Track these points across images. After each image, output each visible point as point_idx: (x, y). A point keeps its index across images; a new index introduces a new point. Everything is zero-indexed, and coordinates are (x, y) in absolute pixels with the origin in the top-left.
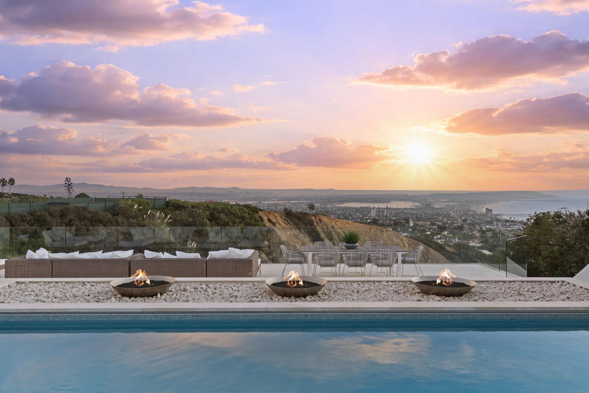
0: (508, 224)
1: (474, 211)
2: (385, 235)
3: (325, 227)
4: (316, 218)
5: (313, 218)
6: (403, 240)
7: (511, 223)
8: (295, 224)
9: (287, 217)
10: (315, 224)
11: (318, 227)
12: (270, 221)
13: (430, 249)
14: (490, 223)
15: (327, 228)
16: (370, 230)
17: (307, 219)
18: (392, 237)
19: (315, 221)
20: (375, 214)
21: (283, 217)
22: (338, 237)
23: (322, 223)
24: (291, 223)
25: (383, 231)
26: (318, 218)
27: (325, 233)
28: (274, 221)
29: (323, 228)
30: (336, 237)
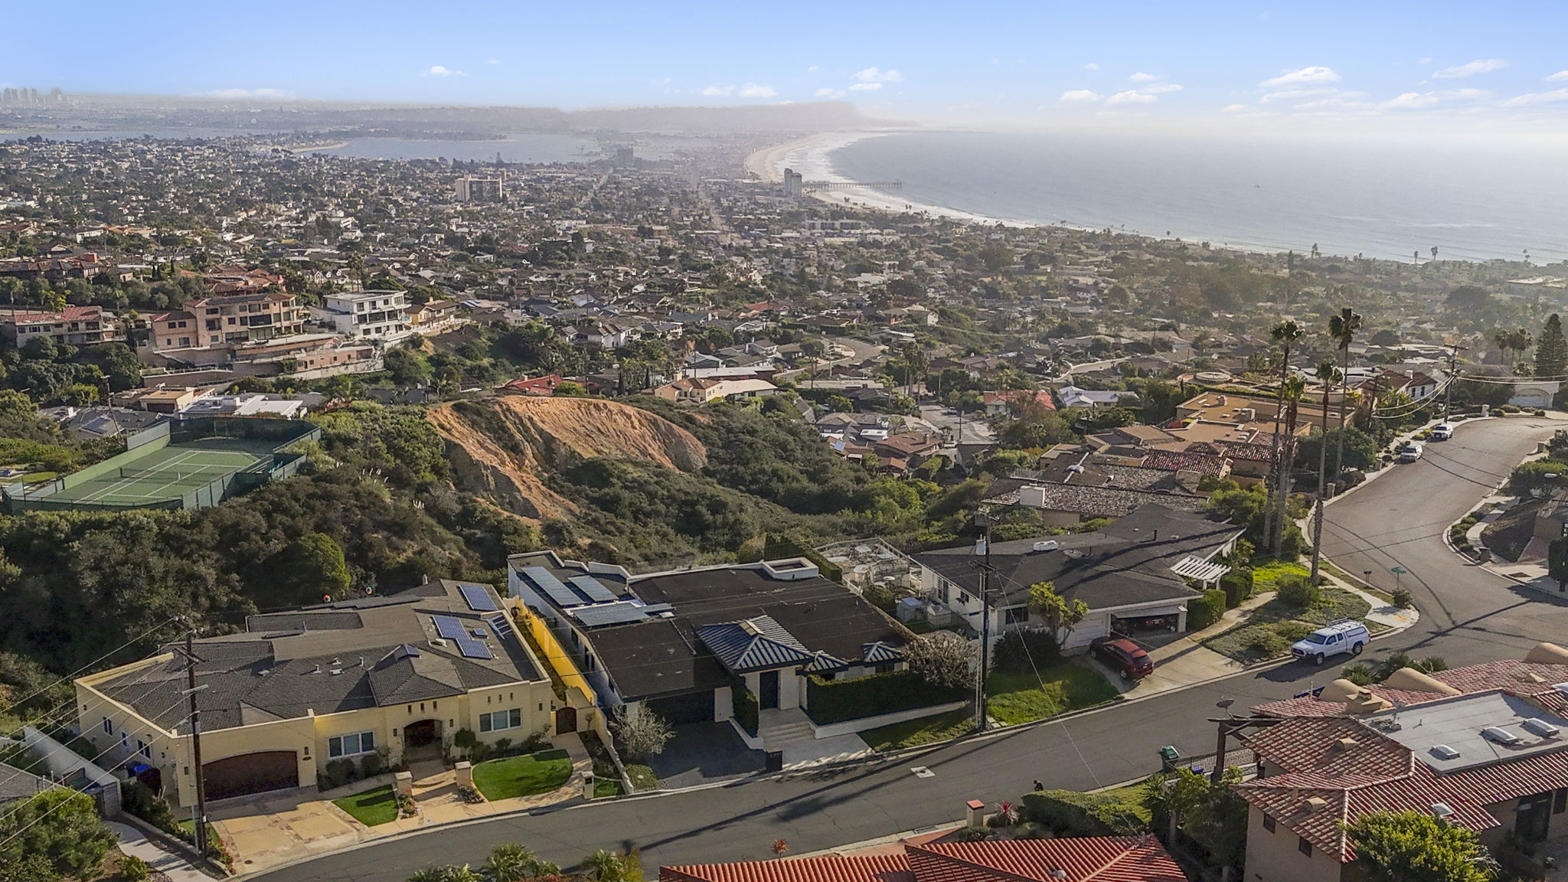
0: (837, 224)
1: (754, 176)
2: (604, 412)
3: (518, 422)
4: (501, 406)
5: (496, 406)
6: (630, 417)
7: (845, 221)
8: (475, 423)
9: (457, 411)
10: (503, 418)
11: (507, 422)
12: (443, 427)
13: (673, 425)
14: (792, 219)
15: (521, 422)
16: (580, 409)
17: (488, 411)
18: (613, 416)
19: (500, 412)
20: (468, 190)
22: (541, 436)
23: (513, 415)
24: (467, 421)
25: (598, 407)
26: (504, 406)
27: (519, 431)
28: (448, 426)
29: (516, 424)
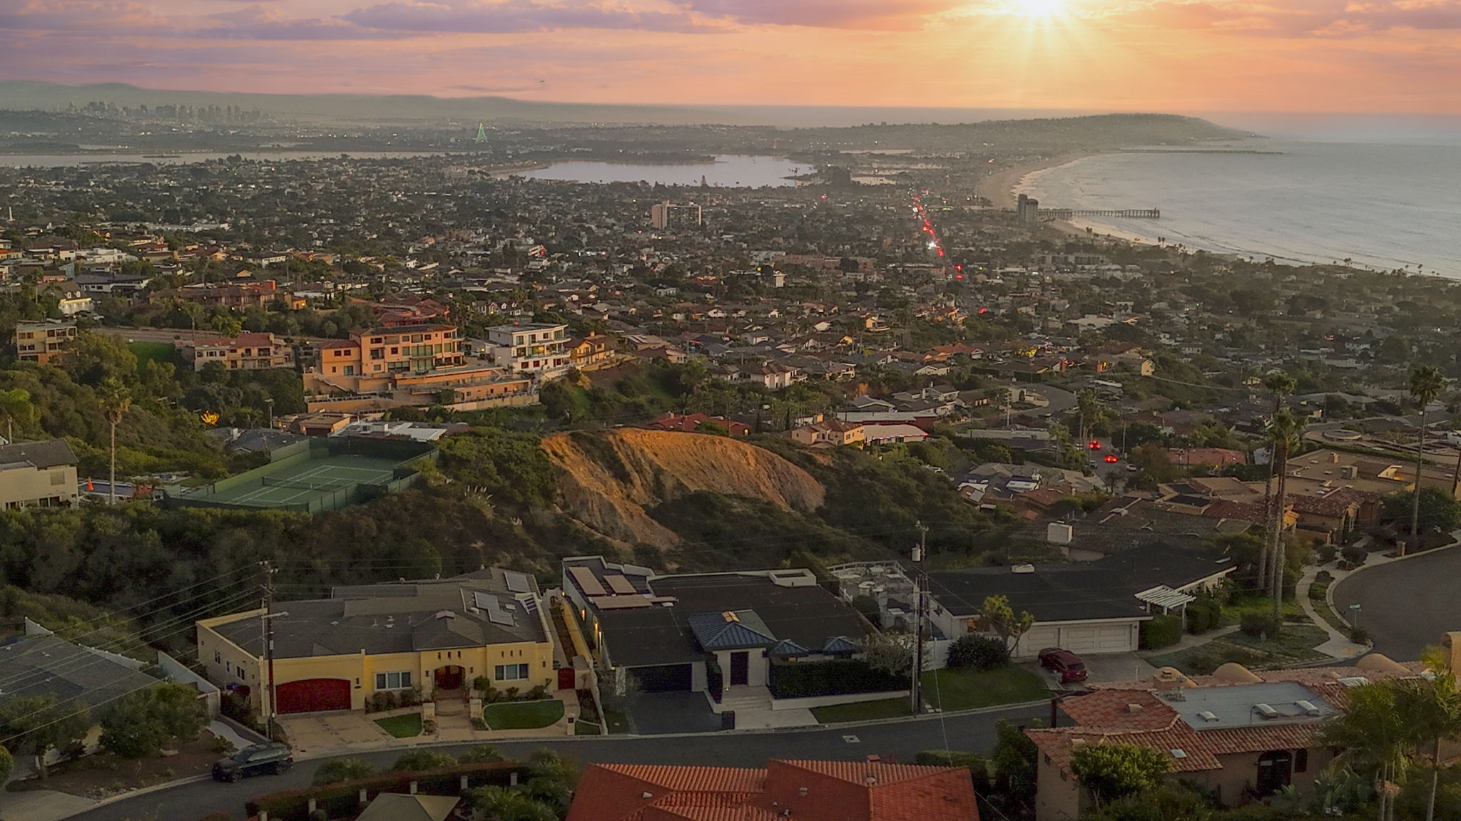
2: (719, 448)
3: (630, 453)
4: (615, 438)
5: (611, 438)
6: (747, 454)
8: (588, 451)
9: (573, 440)
10: (616, 448)
11: (620, 453)
12: (555, 454)
13: (791, 465)
15: (633, 454)
16: (695, 444)
17: (602, 442)
18: (728, 453)
19: (614, 443)
21: (570, 442)
22: (651, 468)
23: (626, 446)
24: (580, 450)
25: (714, 443)
26: (618, 437)
27: (631, 463)
28: (561, 454)
29: (628, 455)
30: (648, 469)
